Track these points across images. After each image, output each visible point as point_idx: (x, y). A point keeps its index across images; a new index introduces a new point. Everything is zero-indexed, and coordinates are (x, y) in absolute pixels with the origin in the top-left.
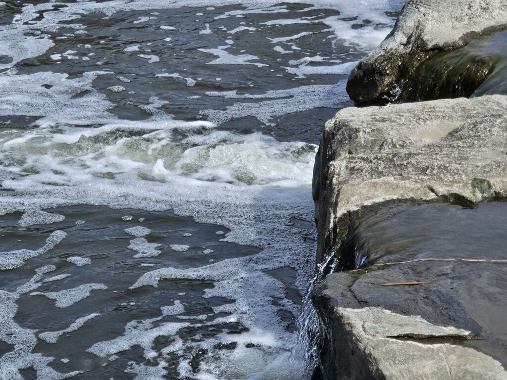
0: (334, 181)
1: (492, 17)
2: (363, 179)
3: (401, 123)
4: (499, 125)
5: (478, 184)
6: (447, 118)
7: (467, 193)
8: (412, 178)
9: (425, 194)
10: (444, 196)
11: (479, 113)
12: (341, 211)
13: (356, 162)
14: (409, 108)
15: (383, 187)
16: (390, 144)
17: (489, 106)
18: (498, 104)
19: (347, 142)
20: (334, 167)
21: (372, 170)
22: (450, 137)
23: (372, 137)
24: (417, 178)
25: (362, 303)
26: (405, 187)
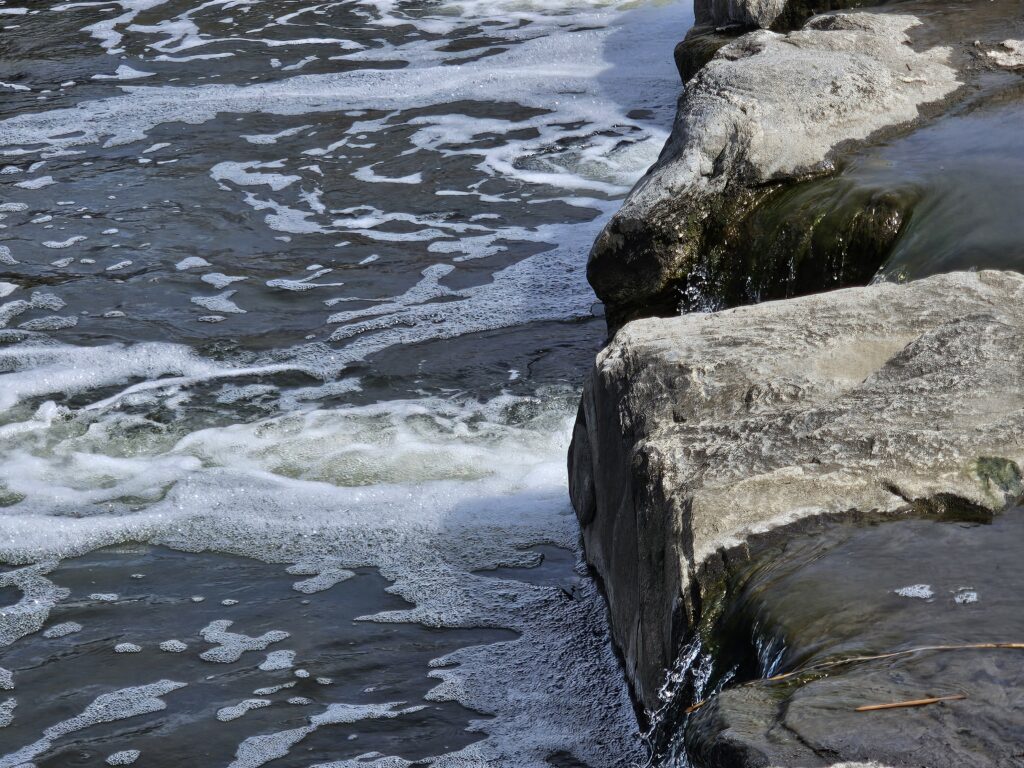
0: (667, 484)
1: (883, 107)
2: (733, 475)
3: (776, 346)
4: (993, 337)
5: (990, 468)
6: (870, 328)
7: (973, 491)
8: (842, 466)
9: (881, 500)
10: (922, 501)
11: (937, 314)
12: (703, 551)
13: (704, 440)
14: (782, 313)
15: (784, 490)
16: (766, 394)
17: (952, 298)
18: (969, 291)
19: (665, 395)
20: (659, 454)
21: (747, 453)
22: (893, 370)
23: (720, 380)
24: (854, 465)
25: (824, 754)
26: (833, 487)
